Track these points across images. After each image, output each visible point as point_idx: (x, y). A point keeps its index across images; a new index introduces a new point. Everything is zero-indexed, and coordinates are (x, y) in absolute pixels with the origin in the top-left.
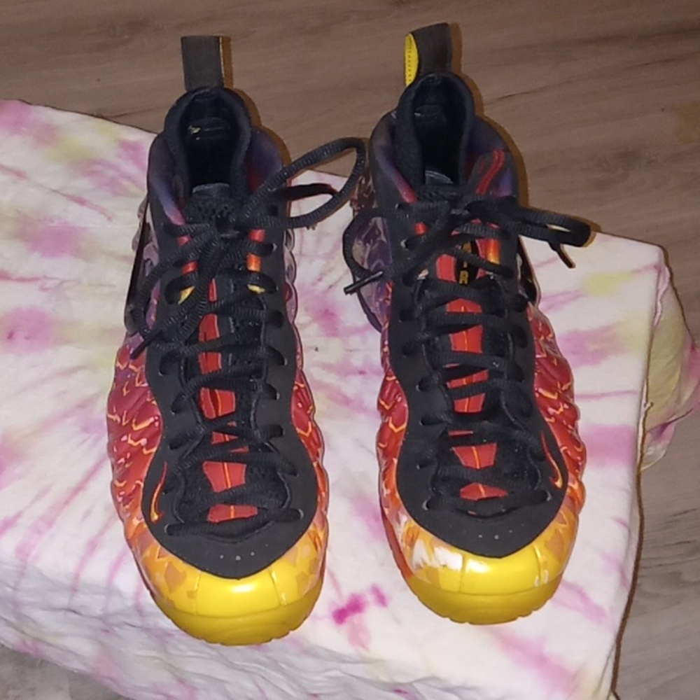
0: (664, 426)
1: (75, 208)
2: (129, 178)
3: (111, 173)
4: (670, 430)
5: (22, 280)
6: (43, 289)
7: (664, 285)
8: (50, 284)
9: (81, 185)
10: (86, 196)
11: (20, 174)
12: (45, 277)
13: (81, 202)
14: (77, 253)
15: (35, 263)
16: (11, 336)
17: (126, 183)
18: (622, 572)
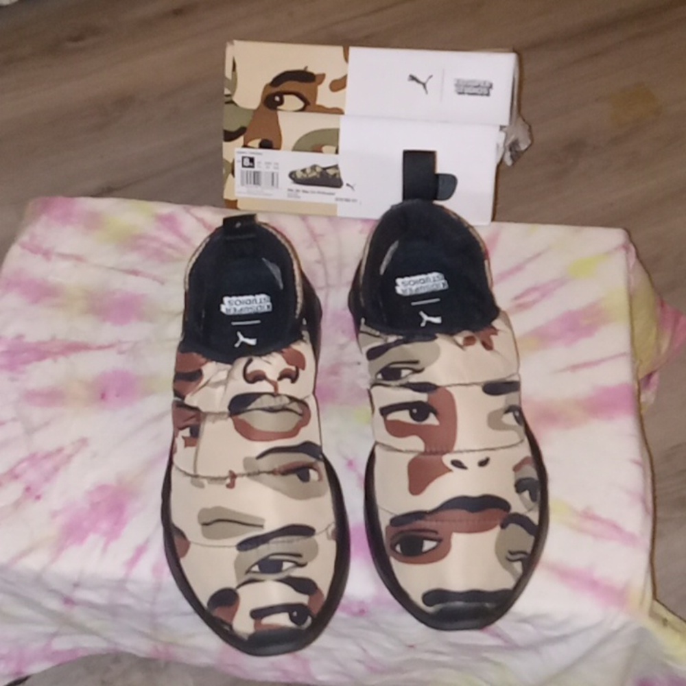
0: (649, 376)
1: (132, 279)
2: (170, 246)
3: (155, 245)
4: (655, 378)
5: (101, 348)
6: (121, 353)
7: (633, 260)
8: (125, 347)
9: (132, 259)
10: (140, 268)
11: (78, 259)
12: (120, 342)
13: (135, 273)
14: (141, 317)
15: (108, 332)
16: (103, 396)
17: (169, 251)
18: (644, 501)
